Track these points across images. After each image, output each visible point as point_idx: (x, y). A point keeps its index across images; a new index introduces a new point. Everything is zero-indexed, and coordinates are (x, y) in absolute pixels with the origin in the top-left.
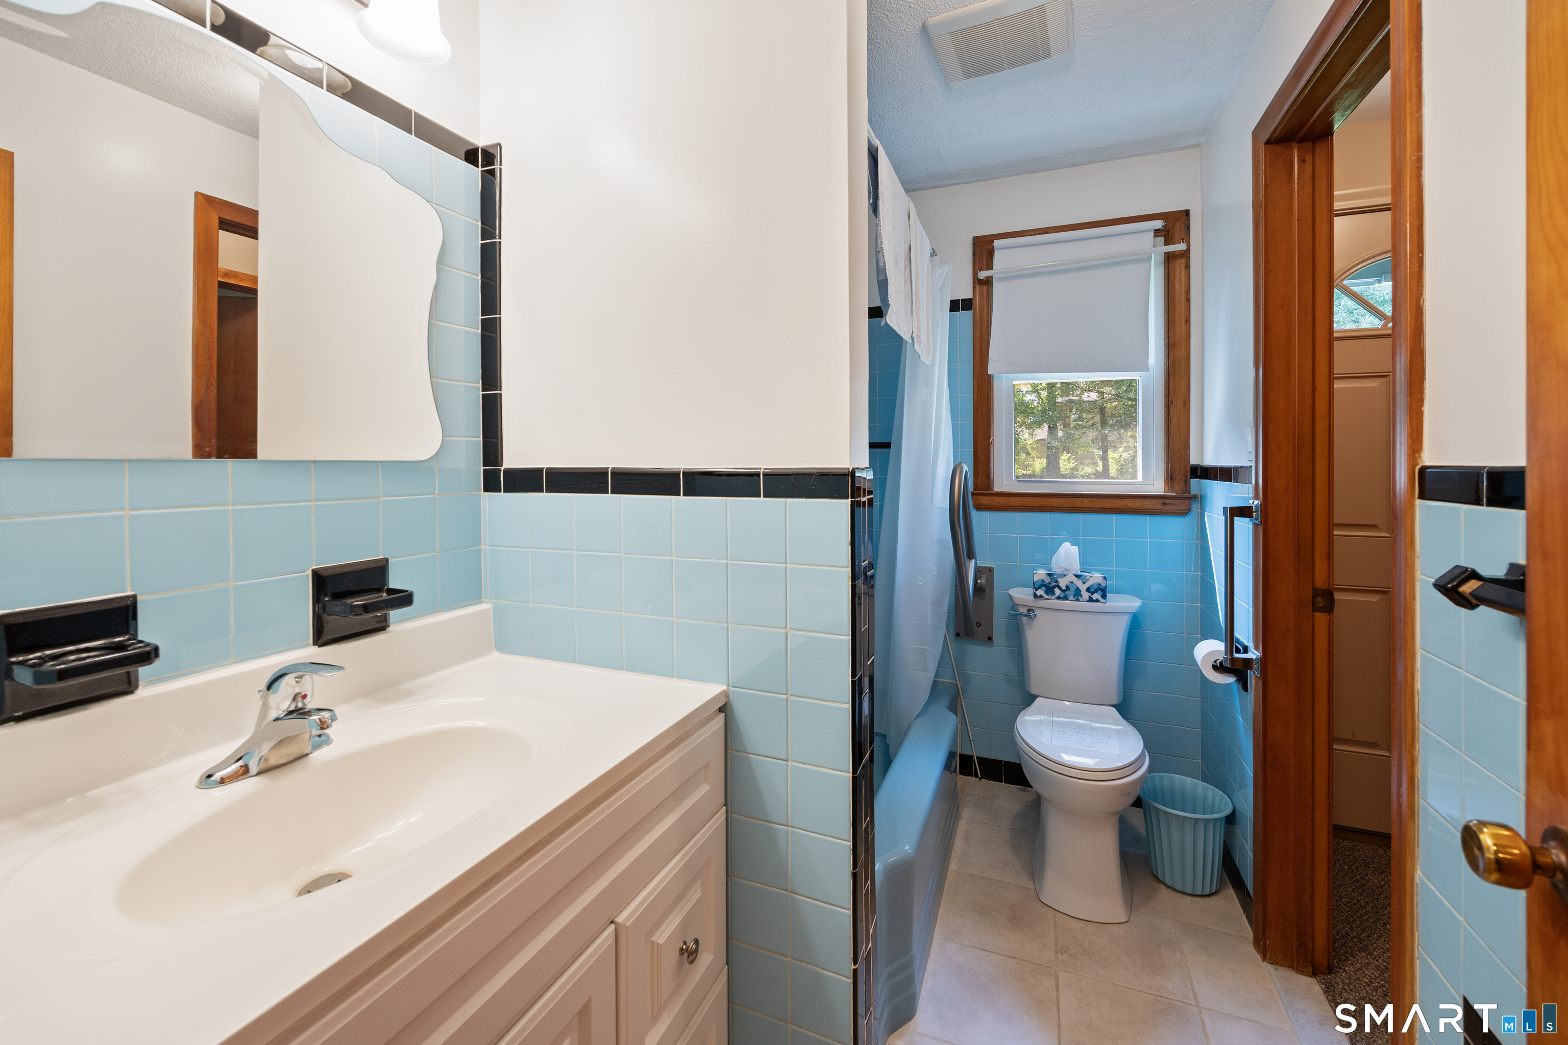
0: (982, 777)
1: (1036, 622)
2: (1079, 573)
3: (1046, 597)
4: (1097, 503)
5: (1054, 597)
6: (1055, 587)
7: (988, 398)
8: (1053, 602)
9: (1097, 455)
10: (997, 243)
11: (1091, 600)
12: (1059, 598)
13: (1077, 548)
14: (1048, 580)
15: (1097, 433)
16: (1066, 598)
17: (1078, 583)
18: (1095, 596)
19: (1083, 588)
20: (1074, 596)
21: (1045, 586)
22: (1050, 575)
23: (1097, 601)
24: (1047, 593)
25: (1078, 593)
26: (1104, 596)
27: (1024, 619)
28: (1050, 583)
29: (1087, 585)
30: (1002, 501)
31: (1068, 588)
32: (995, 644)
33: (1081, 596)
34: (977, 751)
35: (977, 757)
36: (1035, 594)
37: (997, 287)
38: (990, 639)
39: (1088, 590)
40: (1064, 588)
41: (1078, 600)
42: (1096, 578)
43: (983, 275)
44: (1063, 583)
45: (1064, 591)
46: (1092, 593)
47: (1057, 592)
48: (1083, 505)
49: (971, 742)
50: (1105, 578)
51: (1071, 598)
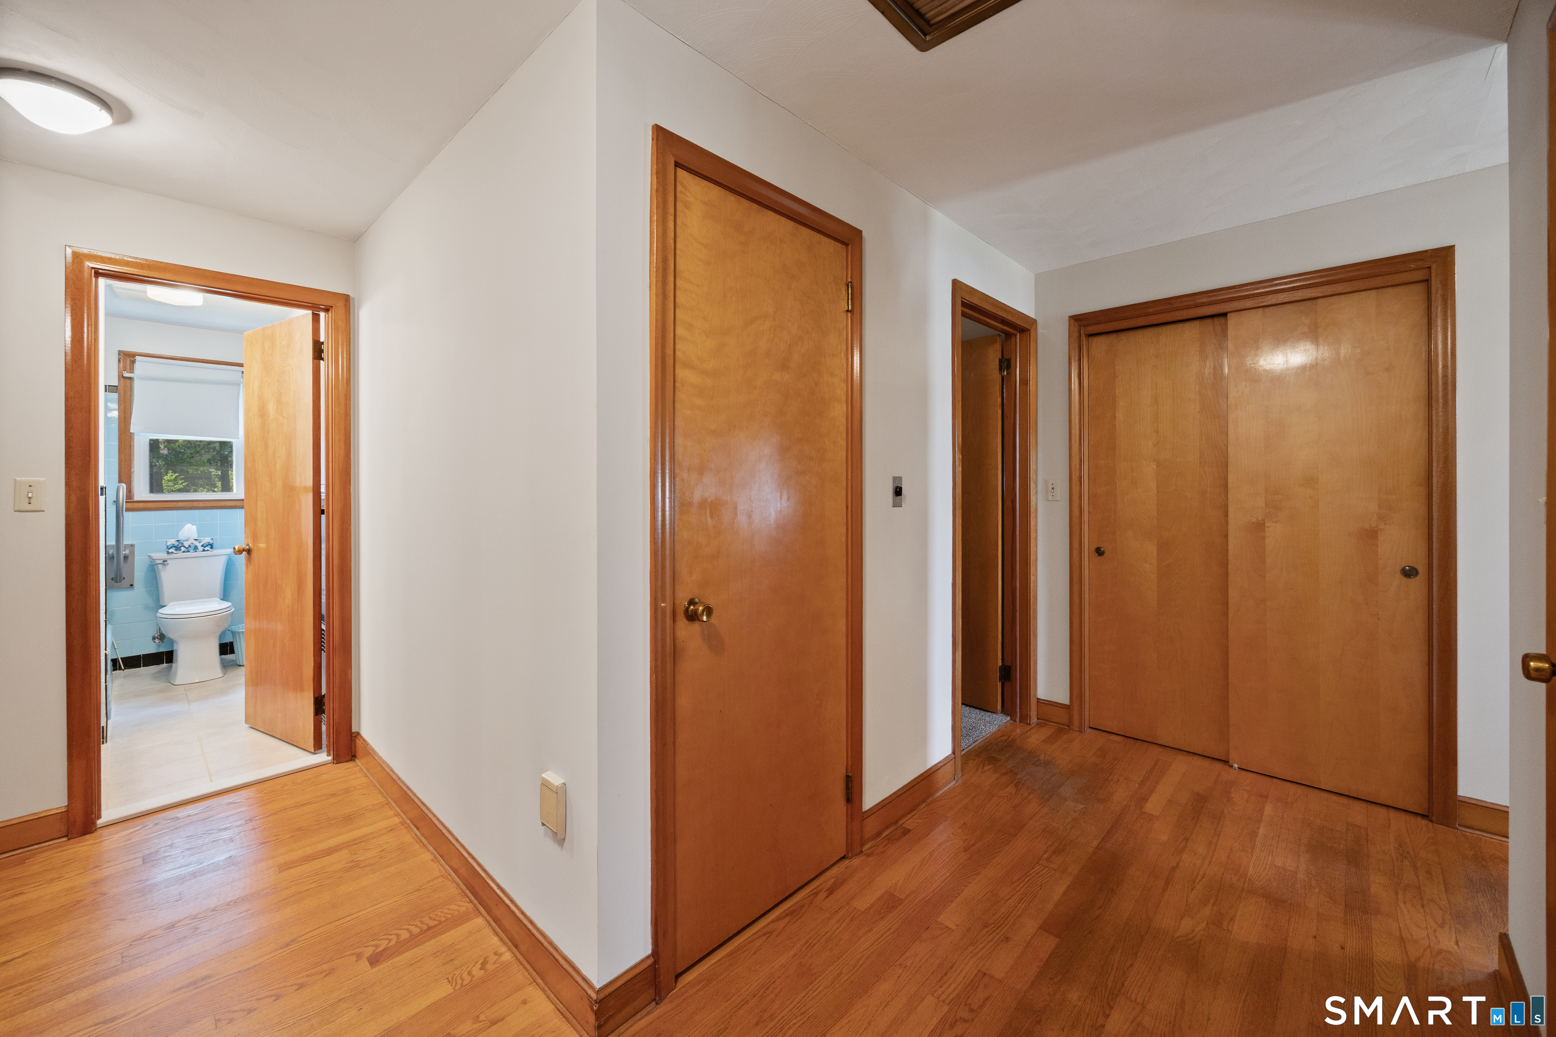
0: (125, 669)
1: (168, 567)
2: (197, 538)
3: (176, 552)
4: (208, 504)
5: (181, 552)
6: (181, 546)
7: (130, 446)
8: (180, 554)
9: (215, 475)
10: (137, 358)
11: (204, 550)
12: (184, 552)
13: (194, 527)
14: (176, 544)
15: (215, 453)
16: (189, 551)
17: (196, 543)
18: (206, 549)
19: (199, 545)
20: (194, 550)
21: (175, 547)
22: (178, 541)
23: (208, 550)
24: (176, 550)
25: (196, 548)
26: (212, 548)
27: (160, 566)
28: (178, 545)
29: (201, 544)
30: (141, 505)
31: (190, 546)
32: (135, 588)
33: (198, 549)
34: (120, 655)
35: (121, 658)
36: (168, 551)
37: (137, 385)
38: (132, 585)
39: (202, 546)
40: (187, 546)
41: (196, 551)
42: (207, 540)
43: (126, 375)
44: (186, 544)
45: (187, 548)
46: (205, 547)
47: (183, 549)
48: (198, 505)
49: (116, 651)
50: (212, 539)
51: (192, 551)
